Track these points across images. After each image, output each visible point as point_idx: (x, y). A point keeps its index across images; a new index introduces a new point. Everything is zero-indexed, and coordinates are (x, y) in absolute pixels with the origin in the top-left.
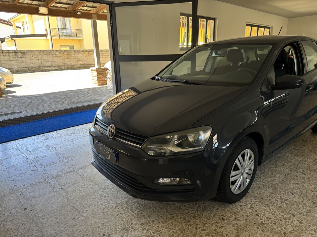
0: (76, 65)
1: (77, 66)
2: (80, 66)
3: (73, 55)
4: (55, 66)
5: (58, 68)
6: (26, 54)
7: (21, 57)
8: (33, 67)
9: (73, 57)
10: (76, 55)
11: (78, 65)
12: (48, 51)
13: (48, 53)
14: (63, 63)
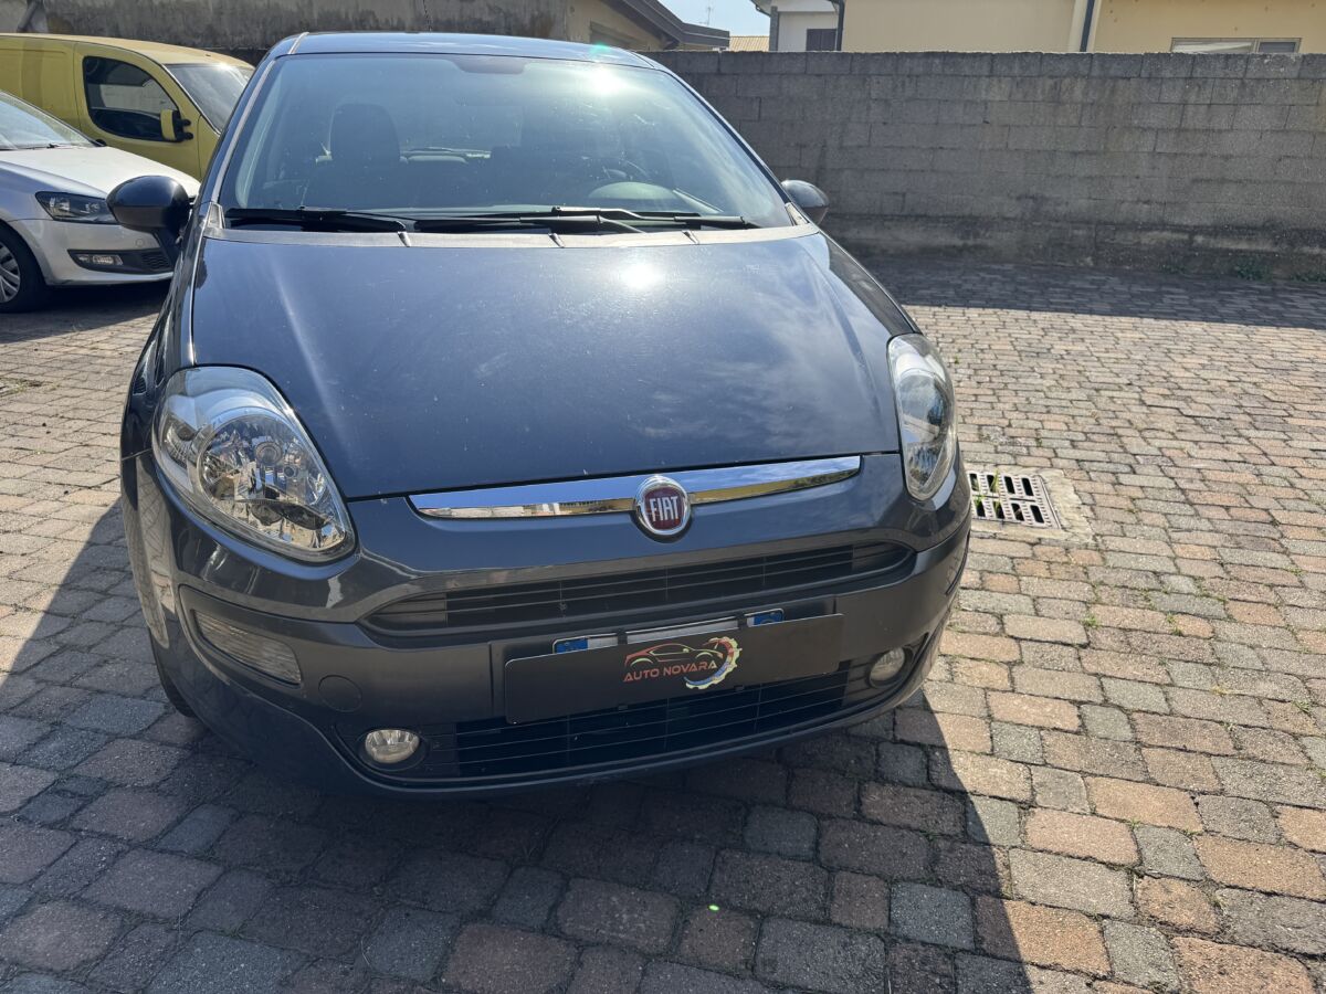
0: (1163, 225)
1: (1167, 235)
2: (1199, 239)
3: (1155, 118)
4: (936, 219)
5: (959, 242)
9: (1147, 143)
10: (1195, 118)
11: (1178, 229)
12: (908, 63)
13: (903, 84)
14: (1019, 198)
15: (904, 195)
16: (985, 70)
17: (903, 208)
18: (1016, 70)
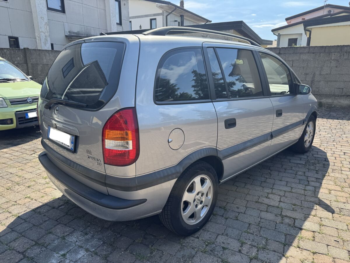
15: (343, 89)
17: (342, 93)
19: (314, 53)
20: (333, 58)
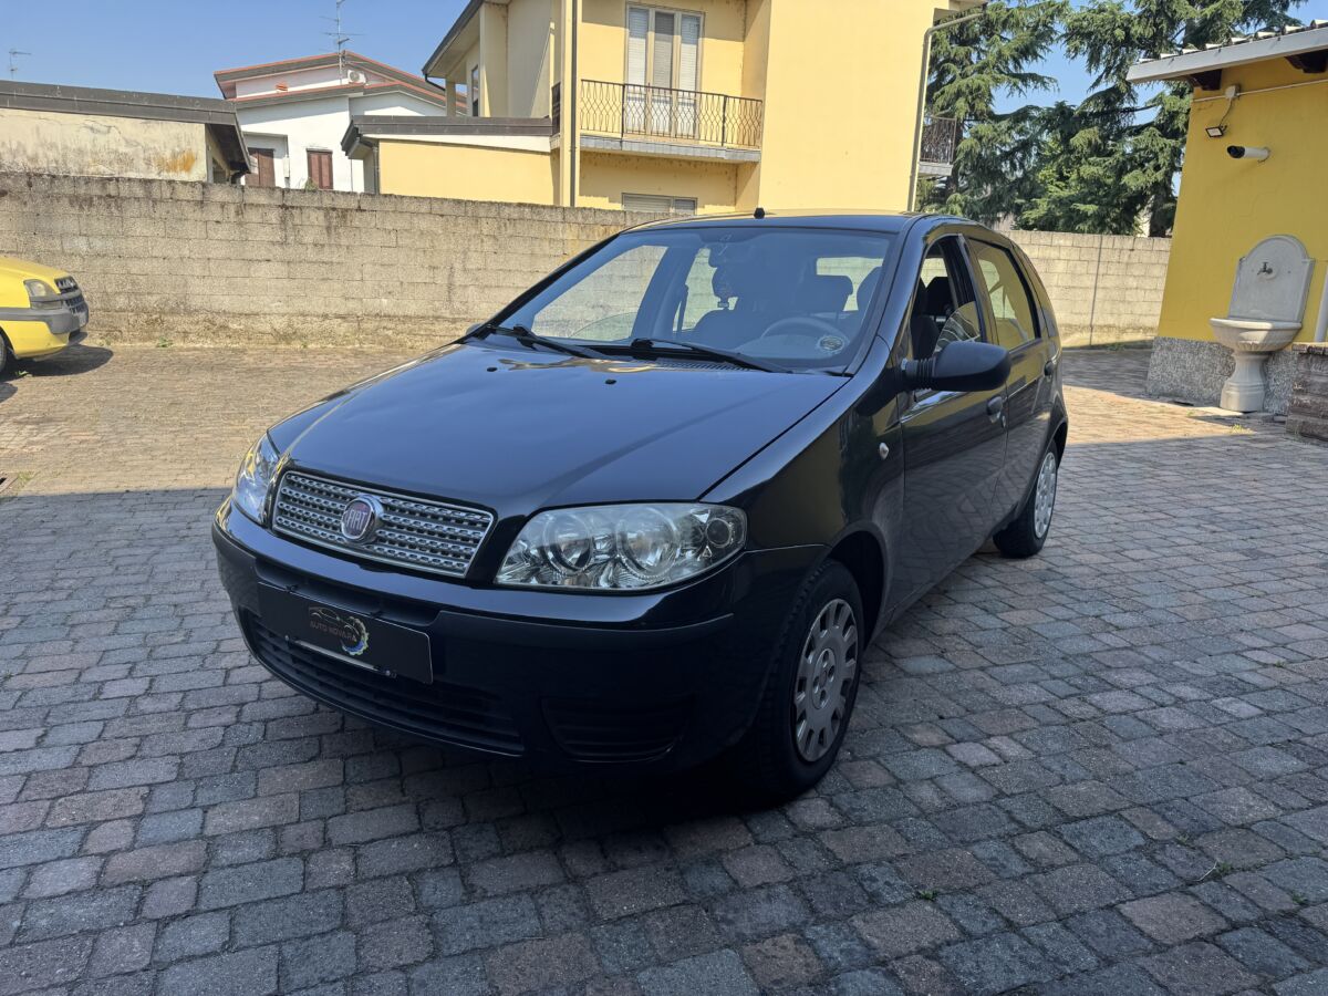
6: (357, 219)
7: (323, 239)
8: (389, 317)
12: (507, 210)
13: (505, 225)
14: (593, 307)
16: (560, 218)
18: (580, 220)
19: (442, 216)
20: (485, 232)
